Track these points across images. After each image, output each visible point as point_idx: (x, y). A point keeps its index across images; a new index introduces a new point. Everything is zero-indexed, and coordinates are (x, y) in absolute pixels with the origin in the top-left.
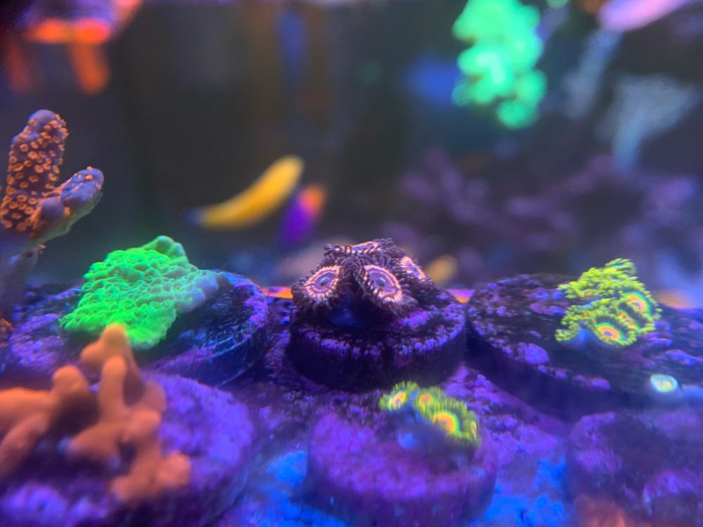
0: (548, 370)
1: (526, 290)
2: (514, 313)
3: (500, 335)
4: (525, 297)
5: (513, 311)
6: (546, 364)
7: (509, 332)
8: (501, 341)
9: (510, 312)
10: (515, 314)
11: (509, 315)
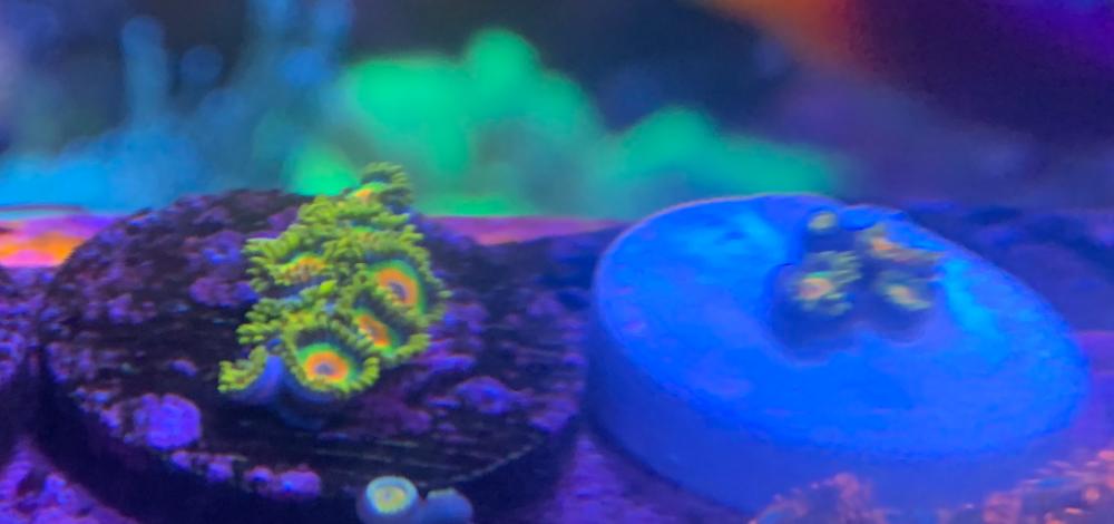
0: (194, 462)
1: (191, 240)
2: (151, 309)
3: (104, 376)
4: (185, 262)
5: (148, 304)
6: (193, 447)
7: (126, 367)
8: (103, 395)
9: (142, 309)
10: (152, 314)
11: (137, 317)
